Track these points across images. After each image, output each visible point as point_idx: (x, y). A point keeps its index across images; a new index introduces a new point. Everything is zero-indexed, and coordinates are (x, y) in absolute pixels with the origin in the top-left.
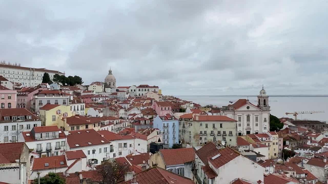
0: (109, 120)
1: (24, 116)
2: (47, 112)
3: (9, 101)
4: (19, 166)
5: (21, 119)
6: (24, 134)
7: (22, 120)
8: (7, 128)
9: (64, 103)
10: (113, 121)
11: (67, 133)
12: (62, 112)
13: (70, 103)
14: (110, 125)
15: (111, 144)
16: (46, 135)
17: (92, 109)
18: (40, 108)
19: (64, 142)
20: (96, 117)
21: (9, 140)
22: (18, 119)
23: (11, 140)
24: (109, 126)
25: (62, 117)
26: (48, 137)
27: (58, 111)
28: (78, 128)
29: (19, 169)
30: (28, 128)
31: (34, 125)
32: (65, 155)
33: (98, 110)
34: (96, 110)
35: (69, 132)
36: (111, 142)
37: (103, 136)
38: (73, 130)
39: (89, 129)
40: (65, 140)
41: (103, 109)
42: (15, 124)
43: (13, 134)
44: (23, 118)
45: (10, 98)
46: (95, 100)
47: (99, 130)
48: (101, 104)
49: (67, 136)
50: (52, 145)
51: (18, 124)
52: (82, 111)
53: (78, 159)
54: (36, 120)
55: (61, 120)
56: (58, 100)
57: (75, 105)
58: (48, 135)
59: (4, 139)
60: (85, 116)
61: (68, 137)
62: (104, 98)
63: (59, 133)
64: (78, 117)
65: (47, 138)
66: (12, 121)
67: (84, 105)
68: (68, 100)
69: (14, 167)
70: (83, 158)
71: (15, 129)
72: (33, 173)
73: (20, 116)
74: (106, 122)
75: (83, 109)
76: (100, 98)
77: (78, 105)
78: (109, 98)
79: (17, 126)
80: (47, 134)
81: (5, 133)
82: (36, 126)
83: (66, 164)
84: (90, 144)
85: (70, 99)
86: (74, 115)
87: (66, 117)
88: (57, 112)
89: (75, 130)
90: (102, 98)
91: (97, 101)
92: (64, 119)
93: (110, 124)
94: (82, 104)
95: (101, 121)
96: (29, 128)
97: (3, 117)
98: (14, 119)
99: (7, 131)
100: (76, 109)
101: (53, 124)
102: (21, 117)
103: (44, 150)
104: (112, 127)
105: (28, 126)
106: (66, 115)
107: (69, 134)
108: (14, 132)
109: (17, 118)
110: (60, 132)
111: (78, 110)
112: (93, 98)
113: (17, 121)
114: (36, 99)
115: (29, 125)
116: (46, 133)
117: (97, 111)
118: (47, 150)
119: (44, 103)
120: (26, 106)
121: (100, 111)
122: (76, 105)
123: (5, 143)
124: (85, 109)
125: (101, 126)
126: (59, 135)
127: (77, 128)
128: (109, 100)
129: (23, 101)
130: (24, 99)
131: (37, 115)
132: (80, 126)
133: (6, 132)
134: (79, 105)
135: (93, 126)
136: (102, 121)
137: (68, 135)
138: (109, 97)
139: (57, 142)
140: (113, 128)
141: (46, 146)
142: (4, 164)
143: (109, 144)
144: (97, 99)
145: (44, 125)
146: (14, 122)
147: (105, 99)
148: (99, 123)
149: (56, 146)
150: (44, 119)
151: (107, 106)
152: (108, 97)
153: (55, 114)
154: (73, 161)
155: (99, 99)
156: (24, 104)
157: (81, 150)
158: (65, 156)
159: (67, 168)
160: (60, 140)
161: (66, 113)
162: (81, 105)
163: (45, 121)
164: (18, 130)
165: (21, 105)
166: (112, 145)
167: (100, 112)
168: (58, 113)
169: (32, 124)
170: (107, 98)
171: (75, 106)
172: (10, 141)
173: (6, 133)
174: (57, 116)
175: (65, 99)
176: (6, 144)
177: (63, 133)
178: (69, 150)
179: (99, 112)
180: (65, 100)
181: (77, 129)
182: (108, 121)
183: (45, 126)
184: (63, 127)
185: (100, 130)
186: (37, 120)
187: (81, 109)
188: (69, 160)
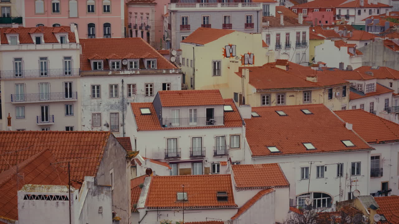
0: (377, 78)
1: (138, 60)
2: (198, 49)
3: (106, 18)
4: (68, 195)
5: (131, 67)
6: (137, 107)
7: (132, 70)
8: (98, 91)
9: (249, 25)
10: (391, 84)
11: (246, 113)
12: (239, 52)
13: (264, 24)
14: (379, 95)
15: (373, 153)
16: (191, 115)
17: (329, 44)
18: (183, 38)
19: (239, 136)
20: (338, 67)
21: (104, 122)
22: (124, 67)
23: (109, 123)
24: (377, 97)
25: (240, 64)
26: (196, 120)
27: (228, 49)
28: (281, 98)
29: (69, 201)
30: (147, 93)
31: (164, 85)
32: (230, 175)
33: (346, 48)
34: (341, 48)
35: (254, 109)
36: (373, 147)
37: (349, 126)
38: (267, 103)
39: (313, 102)
40: (241, 131)
41: (366, 44)
42: (116, 80)
43: (111, 108)
44: (135, 67)
45: (108, 11)
46: (347, 17)
47: (345, 108)
48: (361, 28)
49: (246, 120)
50: (204, 145)
51: (123, 81)
52: (301, 50)
53: (266, 190)
54: (168, 73)
55: (236, 73)
56: (233, 15)
57: (278, 31)
58: (195, 115)
59: (91, 118)
60: (309, 64)
61: (249, 124)
62: (373, 9)
63: (225, 111)
64: (284, 68)
65: (193, 124)
66: (110, 73)
67: (307, 30)
68: (261, 16)
69: (58, 197)
70: (281, 187)
71: (116, 95)
72: (146, 214)
73: (129, 60)
74: (368, 85)
75: (304, 43)
76: (362, 10)
77: (288, 32)
78: (390, 10)
79: (123, 87)
80: (193, 110)
81: (92, 104)
82: (168, 89)
83: (233, 200)
84: (308, 148)
85: (266, 13)
86: (273, 60)
87: (250, 66)
88: (225, 50)
89: (273, 105)
90: (368, 10)
91: (350, 18)
92: (243, 70)
93: (379, 91)
94: (301, 30)
95: (351, 81)
96: (151, 93)
97: (89, 61)
98: (114, 67)
99: (99, 100)
100: (283, 42)
101: (214, 86)
102: (131, 63)
103: (185, 156)
104: (387, 100)
105: (149, 87)
106: (251, 61)
107: (252, 116)
108: (115, 101)
109: (122, 64)
110: (228, 108)
111: (288, 45)
112: (340, 11)
113: (122, 73)
114: (172, 13)
115: (151, 86)
116: (191, 110)
117: (344, 49)
118: (192, 156)
119: (195, 24)
120: (153, 31)
121: (352, 51)
122: (283, 33)
123: (95, 130)
124: (308, 44)
125: (350, 95)
126: (224, 117)
127: (279, 99)
128: (388, 15)
129: (144, 21)
130: (148, 14)
131: (173, 59)
132: (288, 95)
133: (95, 101)
134: (293, 32)
135: (327, 96)
136: (356, 83)
137: (250, 117)
138: (391, 7)
139: (217, 138)
140: (390, 105)
141: (189, 144)
142: (35, 187)
143: (368, 152)
144: (352, 12)
145: (192, 86)
146: (113, 75)
147: (378, 13)
148: (345, 88)
149: (217, 146)
150: (192, 70)
151: (377, 35)
152: (387, 7)
153: (219, 56)
154: (252, 194)
155: (359, 13)
156: (147, 27)
157: (277, 164)
158: (230, 178)
159: (236, 211)
160: (228, 132)
161: (250, 54)
162: (298, 31)
163: (194, 75)
164: (123, 96)
165: (141, 28)
166: (378, 157)
167: (351, 55)
168: (228, 55)
169: (157, 81)
170: (383, 11)
171: (278, 35)
172: (105, 125)
173: (95, 105)
174: (225, 62)
175: (249, 14)
176: (96, 133)
177: (235, 111)
178: (248, 160)
179: (349, 53)
180: (251, 17)
181: (279, 103)
182: (374, 82)
183: (194, 88)
184: (241, 95)
185: (347, 109)
186: (171, 72)
187: (298, 44)
188: (239, 188)
